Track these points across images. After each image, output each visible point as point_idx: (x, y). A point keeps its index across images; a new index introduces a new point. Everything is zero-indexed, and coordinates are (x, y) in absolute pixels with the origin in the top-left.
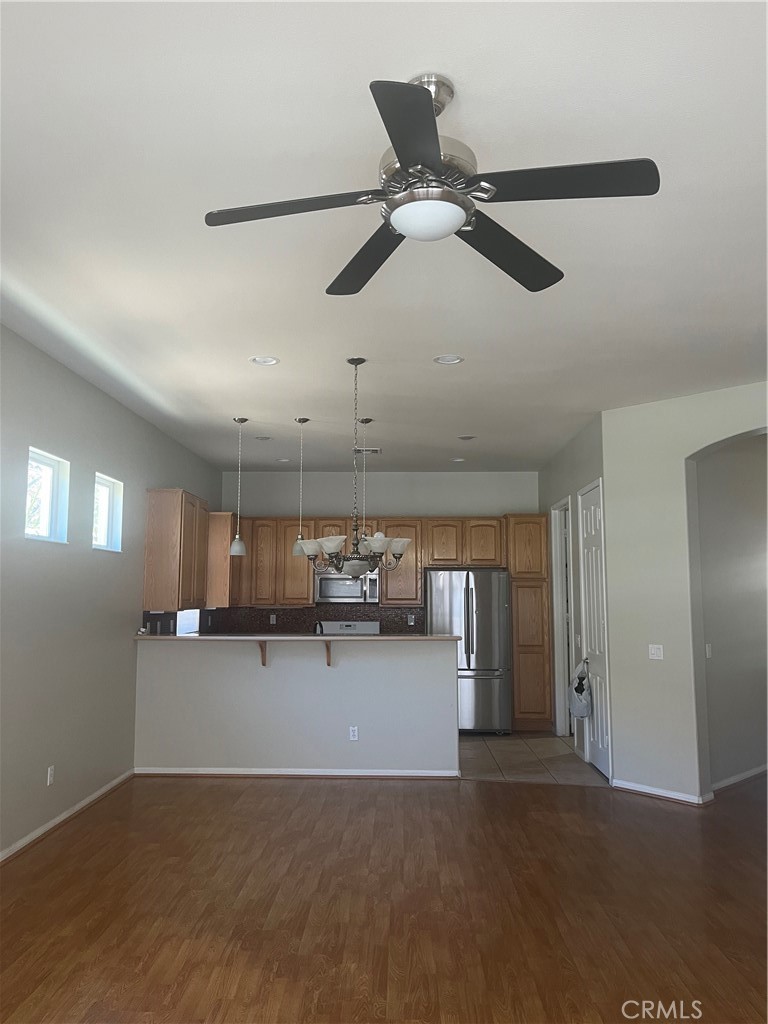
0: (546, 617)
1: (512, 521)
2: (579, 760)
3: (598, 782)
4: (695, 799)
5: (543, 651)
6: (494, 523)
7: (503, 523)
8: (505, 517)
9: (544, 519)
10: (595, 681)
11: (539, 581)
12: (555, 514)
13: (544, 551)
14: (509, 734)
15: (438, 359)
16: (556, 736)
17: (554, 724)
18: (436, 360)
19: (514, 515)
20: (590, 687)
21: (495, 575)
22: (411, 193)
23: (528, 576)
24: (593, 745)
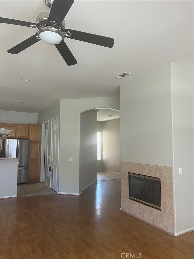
0: (39, 151)
1: (31, 126)
2: (48, 188)
3: (55, 193)
4: (78, 194)
5: (37, 160)
6: (25, 126)
7: (28, 126)
8: (29, 125)
9: (39, 126)
10: (53, 168)
11: (37, 142)
12: (43, 125)
13: (39, 134)
14: (27, 183)
15: (22, 79)
16: (40, 182)
17: (40, 179)
18: (21, 79)
19: (32, 125)
20: (52, 169)
21: (24, 141)
22: (48, 28)
23: (35, 141)
24: (52, 184)
